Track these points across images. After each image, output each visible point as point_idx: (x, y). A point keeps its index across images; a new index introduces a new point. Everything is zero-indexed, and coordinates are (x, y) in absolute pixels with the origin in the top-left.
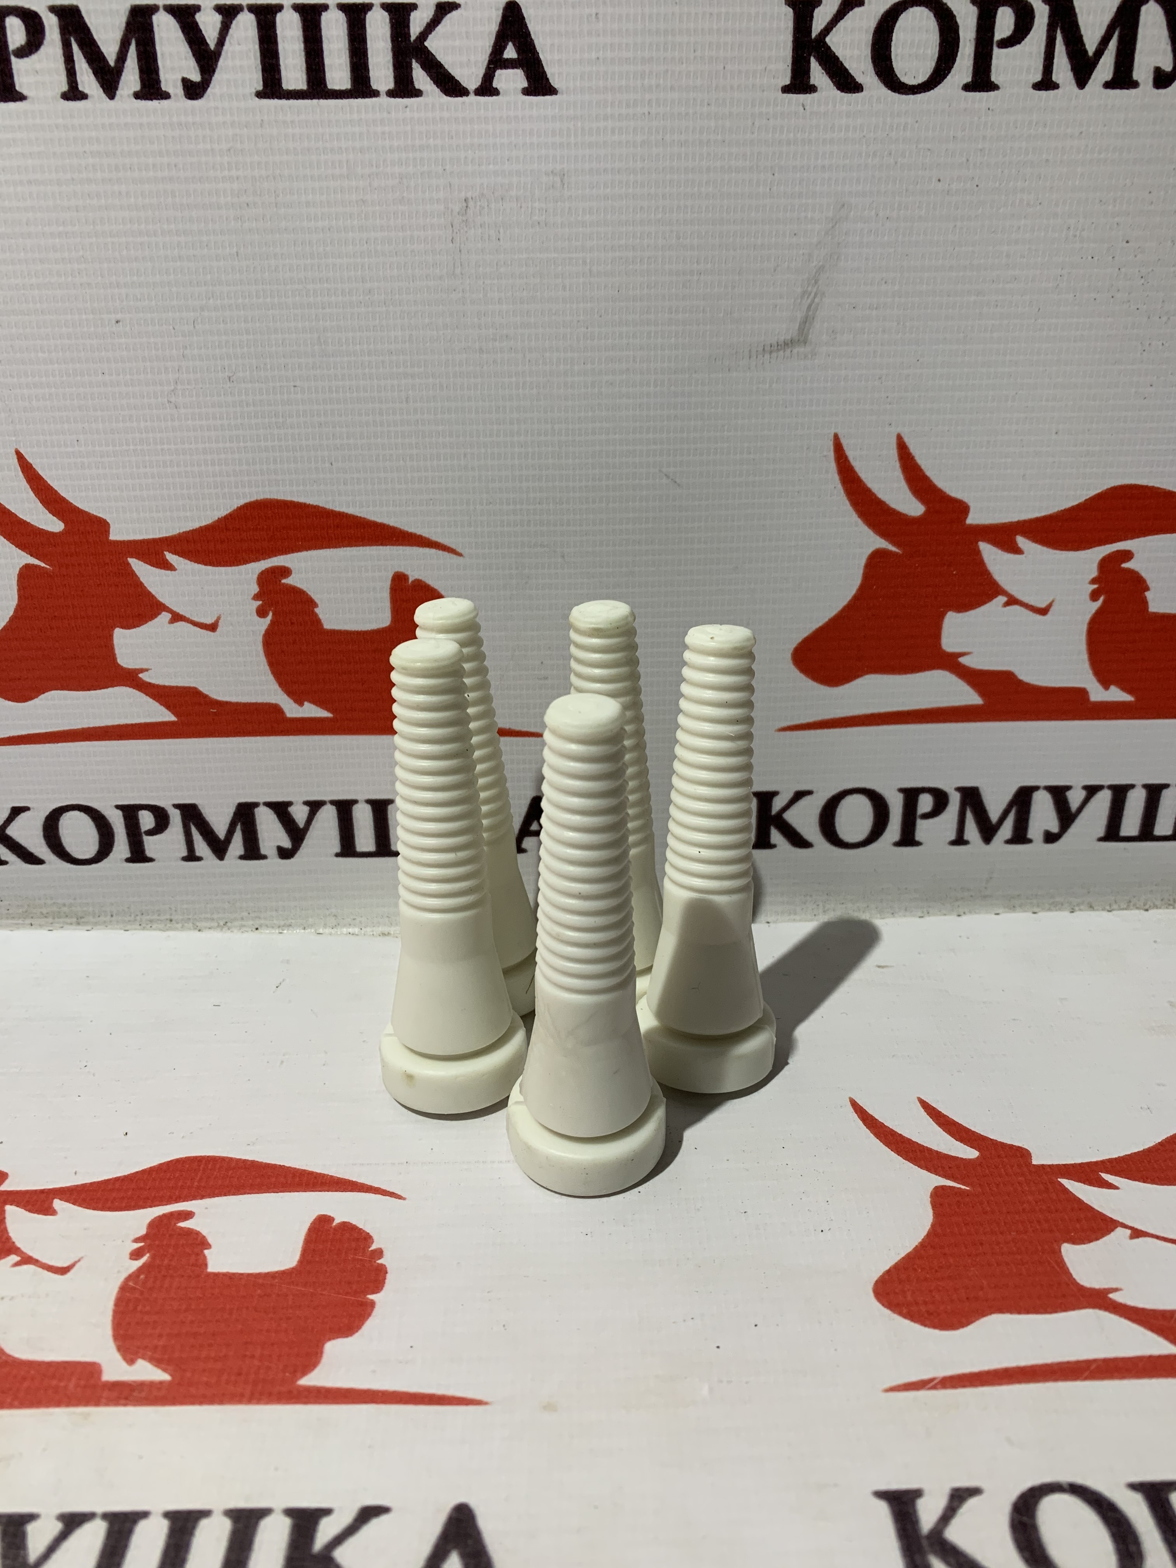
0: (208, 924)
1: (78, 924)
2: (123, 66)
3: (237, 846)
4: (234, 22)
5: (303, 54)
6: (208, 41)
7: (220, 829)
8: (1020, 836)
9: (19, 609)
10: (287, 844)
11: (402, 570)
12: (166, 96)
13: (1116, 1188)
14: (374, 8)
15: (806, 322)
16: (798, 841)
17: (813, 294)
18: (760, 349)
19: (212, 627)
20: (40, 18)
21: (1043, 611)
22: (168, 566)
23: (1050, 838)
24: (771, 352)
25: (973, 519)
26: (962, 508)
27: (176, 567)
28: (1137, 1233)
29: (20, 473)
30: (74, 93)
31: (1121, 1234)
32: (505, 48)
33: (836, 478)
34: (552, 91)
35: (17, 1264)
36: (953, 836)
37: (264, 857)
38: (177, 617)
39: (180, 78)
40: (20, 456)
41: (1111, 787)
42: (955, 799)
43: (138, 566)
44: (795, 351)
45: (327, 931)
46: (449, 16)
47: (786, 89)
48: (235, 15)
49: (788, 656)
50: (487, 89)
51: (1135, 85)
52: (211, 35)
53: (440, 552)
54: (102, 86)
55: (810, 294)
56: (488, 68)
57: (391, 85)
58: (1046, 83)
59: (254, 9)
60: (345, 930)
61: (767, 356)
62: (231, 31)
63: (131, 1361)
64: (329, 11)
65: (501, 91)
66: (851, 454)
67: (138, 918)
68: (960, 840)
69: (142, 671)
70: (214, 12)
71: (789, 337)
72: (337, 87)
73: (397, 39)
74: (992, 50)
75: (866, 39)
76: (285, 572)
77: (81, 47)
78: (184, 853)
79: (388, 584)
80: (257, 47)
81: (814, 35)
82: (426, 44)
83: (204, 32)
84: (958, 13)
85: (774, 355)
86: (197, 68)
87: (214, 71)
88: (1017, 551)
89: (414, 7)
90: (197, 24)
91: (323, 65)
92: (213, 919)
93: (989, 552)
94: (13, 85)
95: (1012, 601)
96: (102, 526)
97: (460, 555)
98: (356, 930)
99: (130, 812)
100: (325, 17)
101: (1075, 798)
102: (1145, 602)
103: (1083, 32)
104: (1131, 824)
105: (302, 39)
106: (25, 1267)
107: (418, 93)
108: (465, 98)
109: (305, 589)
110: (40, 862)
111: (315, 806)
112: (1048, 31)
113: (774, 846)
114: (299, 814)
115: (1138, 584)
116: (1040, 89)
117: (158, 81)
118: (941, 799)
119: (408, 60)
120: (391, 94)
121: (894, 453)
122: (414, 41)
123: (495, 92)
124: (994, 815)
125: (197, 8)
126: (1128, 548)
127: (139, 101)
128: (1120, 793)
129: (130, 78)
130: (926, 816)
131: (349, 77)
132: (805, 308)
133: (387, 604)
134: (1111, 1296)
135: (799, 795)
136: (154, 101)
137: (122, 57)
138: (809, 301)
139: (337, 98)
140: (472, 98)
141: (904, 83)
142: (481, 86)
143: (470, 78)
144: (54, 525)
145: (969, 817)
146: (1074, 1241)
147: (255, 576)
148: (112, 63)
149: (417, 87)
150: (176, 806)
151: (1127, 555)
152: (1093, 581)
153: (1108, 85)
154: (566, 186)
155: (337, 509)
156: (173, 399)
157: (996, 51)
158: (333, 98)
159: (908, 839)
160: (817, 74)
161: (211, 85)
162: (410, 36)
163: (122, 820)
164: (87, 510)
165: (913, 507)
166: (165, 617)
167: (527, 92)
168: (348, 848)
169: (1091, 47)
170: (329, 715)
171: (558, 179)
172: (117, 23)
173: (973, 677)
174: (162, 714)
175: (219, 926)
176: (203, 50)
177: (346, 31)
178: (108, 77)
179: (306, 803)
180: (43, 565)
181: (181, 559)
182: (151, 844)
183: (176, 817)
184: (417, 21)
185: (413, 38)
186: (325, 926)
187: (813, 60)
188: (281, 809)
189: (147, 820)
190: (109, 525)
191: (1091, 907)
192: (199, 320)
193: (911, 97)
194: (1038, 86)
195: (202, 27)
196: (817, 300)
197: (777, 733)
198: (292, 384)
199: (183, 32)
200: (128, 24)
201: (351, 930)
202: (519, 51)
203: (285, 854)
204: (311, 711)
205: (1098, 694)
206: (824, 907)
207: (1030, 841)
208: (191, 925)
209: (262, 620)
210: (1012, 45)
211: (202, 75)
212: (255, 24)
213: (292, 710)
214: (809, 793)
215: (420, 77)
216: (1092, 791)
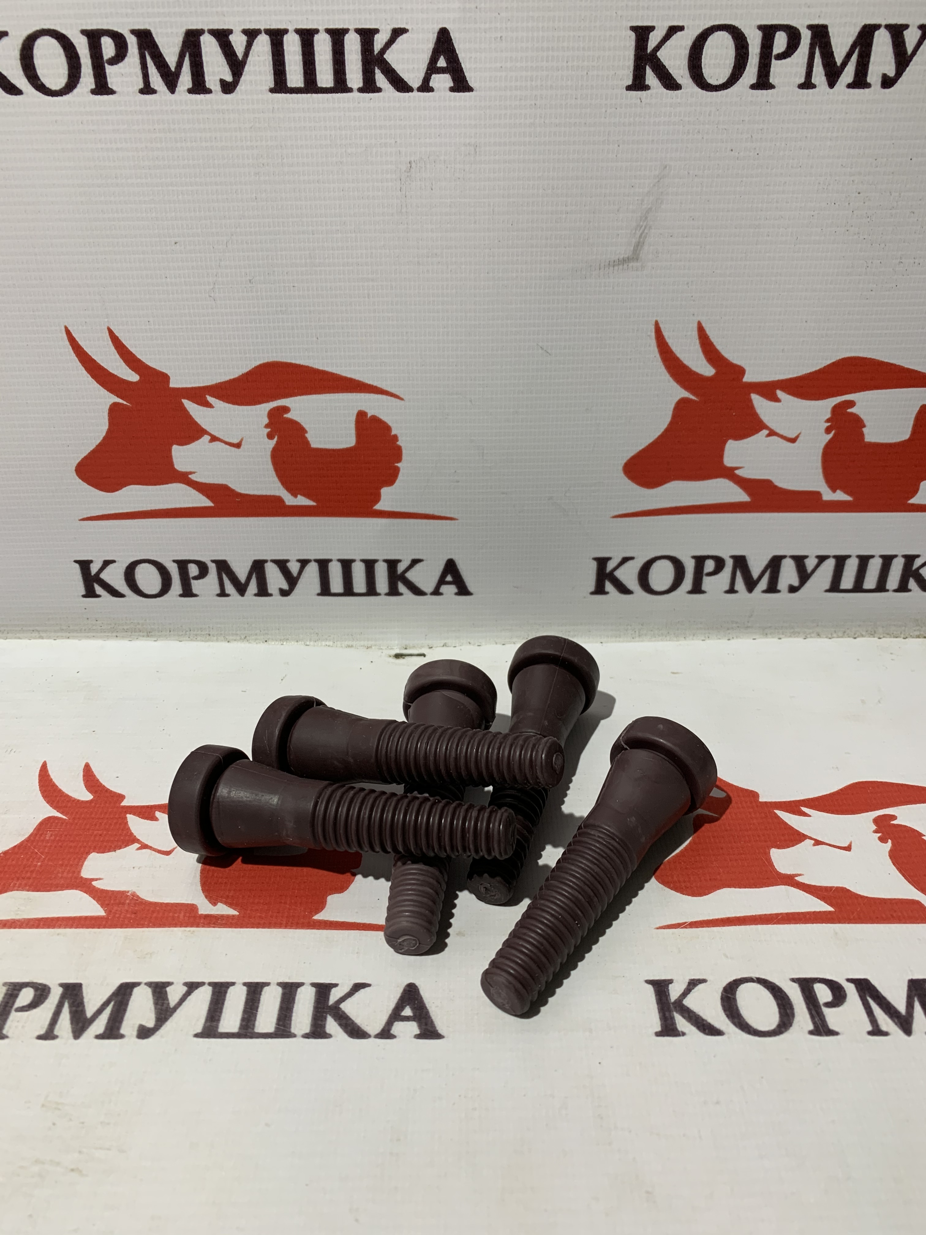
0: (234, 638)
1: (148, 636)
2: (181, 72)
3: (253, 587)
4: (255, 41)
5: (302, 63)
6: (238, 54)
7: (242, 577)
8: (772, 588)
9: (109, 431)
10: (285, 587)
11: (363, 409)
12: (209, 91)
13: (810, 816)
14: (350, 32)
15: (639, 245)
16: (624, 590)
17: (643, 227)
18: (607, 264)
19: (238, 446)
20: (125, 38)
21: (793, 440)
22: (209, 405)
23: (793, 589)
24: (614, 266)
25: (747, 378)
26: (741, 371)
27: (214, 405)
28: (818, 843)
29: (110, 342)
30: (147, 89)
31: (808, 842)
32: (438, 59)
33: (656, 350)
34: (469, 89)
35: (138, 849)
36: (727, 587)
37: (271, 595)
38: (214, 439)
39: (218, 78)
40: (111, 332)
41: (835, 557)
42: (729, 563)
43: (189, 405)
44: (631, 265)
45: (312, 643)
46: (401, 37)
47: (629, 88)
48: (256, 37)
49: (621, 468)
50: (425, 87)
51: (868, 86)
52: (239, 50)
53: (389, 398)
54: (166, 85)
55: (642, 226)
56: (426, 73)
57: (361, 85)
58: (807, 84)
59: (269, 32)
60: (324, 643)
61: (611, 268)
62: (253, 47)
63: (215, 904)
64: (319, 33)
65: (435, 88)
66: (667, 334)
67: (187, 633)
68: (732, 590)
69: (191, 473)
70: (241, 34)
71: (627, 256)
72: (324, 86)
73: (365, 52)
74: (771, 61)
75: (685, 53)
76: (286, 409)
77: (152, 58)
78: (218, 592)
79: (353, 418)
80: (271, 58)
81: (649, 51)
82: (385, 56)
83: (235, 48)
84: (749, 36)
85: (616, 268)
86: (230, 73)
87: (241, 74)
88: (777, 400)
89: (376, 31)
90: (230, 42)
91: (315, 70)
92: (237, 634)
93: (757, 400)
94: (106, 83)
95: (772, 433)
96: (165, 378)
97: (402, 399)
98: (331, 643)
99: (182, 565)
100: (316, 38)
101: (810, 564)
102: (862, 435)
103: (834, 50)
104: (847, 581)
105: (300, 52)
106: (144, 850)
107: (379, 90)
108: (410, 93)
109: (299, 421)
110: (121, 595)
111: (304, 563)
112: (810, 48)
113: (607, 593)
114: (294, 568)
115: (858, 423)
116: (803, 88)
117: (204, 82)
118: (720, 563)
119: (372, 67)
120: (361, 90)
121: (695, 334)
122: (377, 54)
123: (431, 90)
124: (755, 574)
125: (230, 32)
126: (852, 399)
127: (191, 95)
128: (841, 561)
129: (185, 80)
130: (710, 574)
131: (333, 78)
132: (638, 236)
133: (353, 432)
134: (796, 878)
135: (625, 560)
136: (201, 95)
137: (180, 65)
138: (641, 231)
139: (324, 93)
140: (415, 94)
141: (709, 84)
142: (421, 86)
143: (415, 81)
144: (133, 377)
145: (739, 574)
146: (779, 847)
147: (266, 413)
148: (173, 69)
149: (378, 85)
150: (213, 561)
151: (852, 404)
152: (828, 421)
153: (849, 86)
154: (478, 153)
155: (321, 368)
156: (212, 295)
157: (774, 61)
158: (321, 93)
159: (697, 589)
160: (651, 78)
161: (240, 84)
162: (374, 51)
163: (177, 569)
164: (154, 367)
165: (708, 370)
166: (207, 438)
167: (452, 90)
168: (325, 590)
169: (839, 59)
170: (314, 504)
171: (472, 148)
172: (176, 41)
173: (743, 483)
174: (204, 502)
175: (241, 639)
176: (234, 60)
177: (331, 48)
178: (171, 78)
179: (299, 561)
180: (125, 403)
181: (217, 400)
182: (196, 586)
183: (212, 568)
184: (379, 41)
185: (376, 52)
186: (310, 640)
187: (648, 68)
188: (282, 565)
189: (193, 570)
190: (169, 377)
191: (819, 635)
192: (230, 242)
193: (714, 93)
194: (802, 86)
195: (233, 44)
196: (646, 231)
197: (612, 519)
198: (292, 285)
199: (221, 47)
200: (184, 42)
201: (328, 643)
202: (448, 61)
203: (284, 593)
204: (302, 501)
205: (828, 495)
206: (639, 633)
207: (779, 591)
208: (223, 638)
209: (270, 441)
210: (785, 58)
211: (233, 77)
212: (269, 42)
213: (290, 500)
214: (632, 558)
215: (380, 79)
216: (822, 559)
